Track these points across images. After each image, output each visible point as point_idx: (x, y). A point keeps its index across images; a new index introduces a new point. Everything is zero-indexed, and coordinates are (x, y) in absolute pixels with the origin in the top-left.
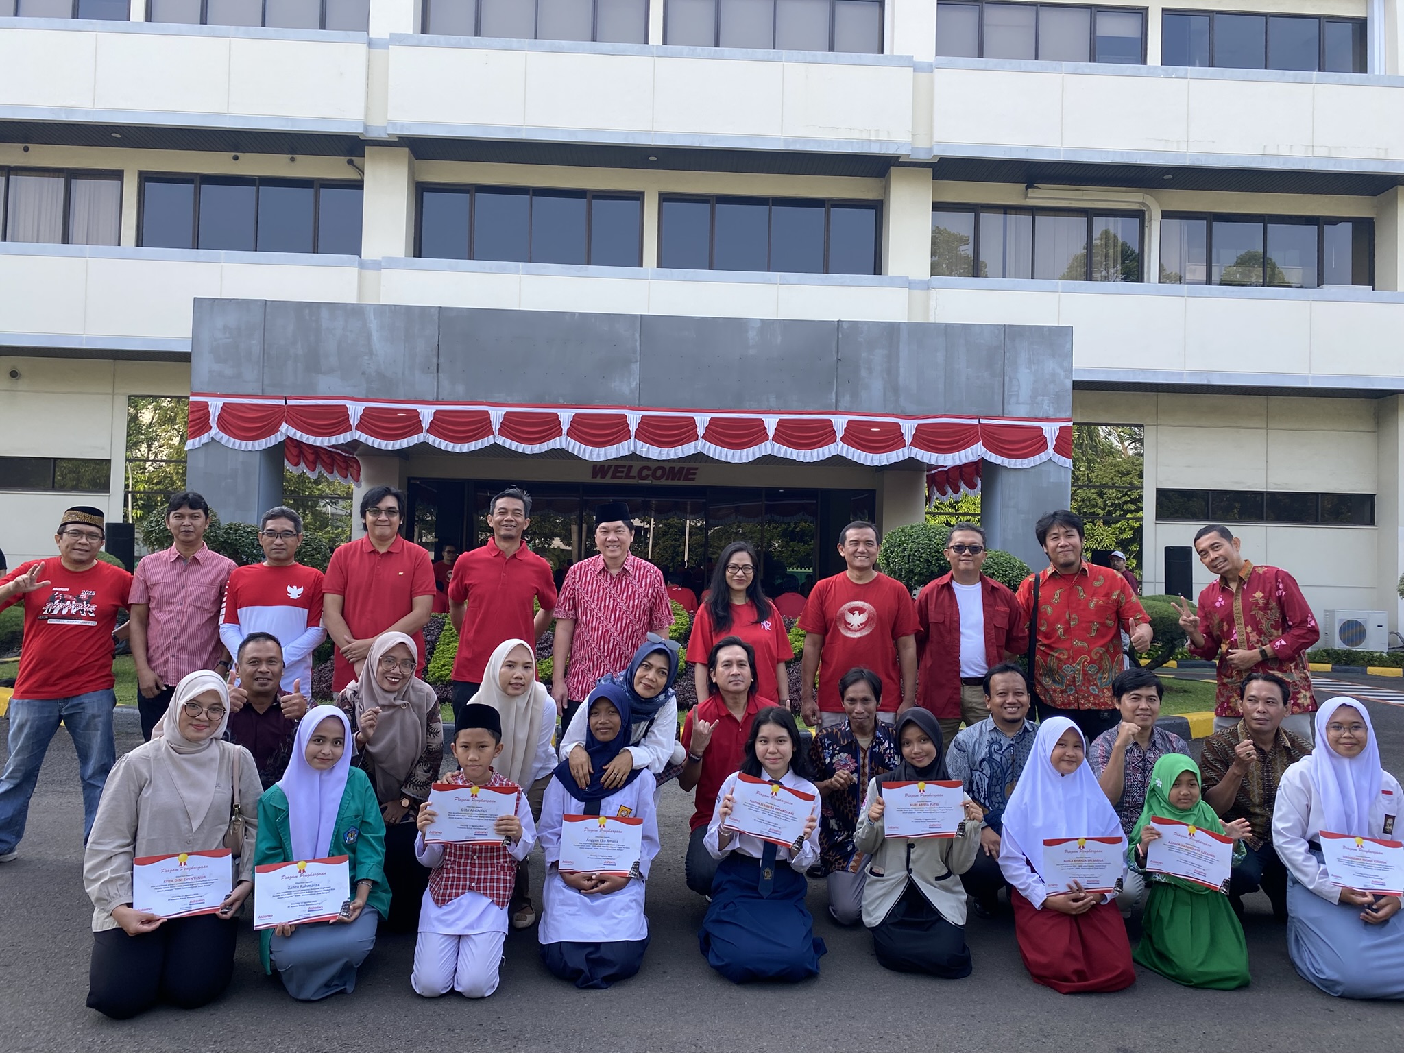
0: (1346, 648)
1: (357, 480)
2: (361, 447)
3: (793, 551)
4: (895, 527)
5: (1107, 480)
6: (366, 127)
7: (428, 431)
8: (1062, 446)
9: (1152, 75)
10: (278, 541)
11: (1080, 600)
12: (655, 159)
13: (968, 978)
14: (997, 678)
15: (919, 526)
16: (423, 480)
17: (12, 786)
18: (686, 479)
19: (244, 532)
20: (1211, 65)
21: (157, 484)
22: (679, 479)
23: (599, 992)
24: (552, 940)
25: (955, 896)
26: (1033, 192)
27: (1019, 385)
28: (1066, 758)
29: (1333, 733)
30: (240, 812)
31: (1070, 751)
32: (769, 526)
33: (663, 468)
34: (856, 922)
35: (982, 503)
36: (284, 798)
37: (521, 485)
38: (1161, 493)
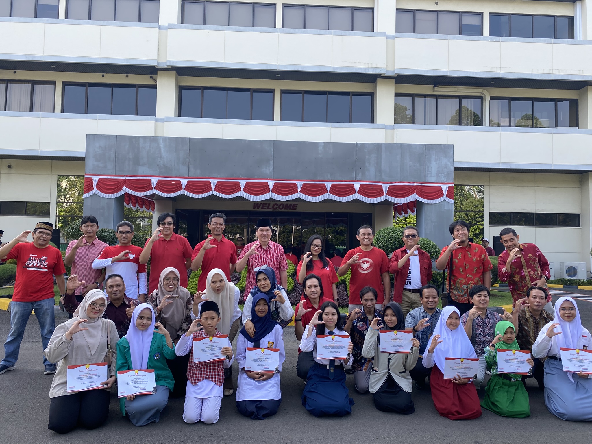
0: (569, 278)
1: (153, 210)
2: (155, 197)
3: (337, 239)
4: (380, 228)
5: (469, 208)
6: (158, 63)
7: (185, 189)
8: (450, 194)
9: (485, 40)
10: (124, 235)
11: (469, 258)
12: (279, 75)
13: (413, 414)
14: (425, 290)
15: (391, 228)
16: (182, 210)
17: (13, 339)
18: (293, 209)
19: (108, 232)
20: (510, 36)
21: (69, 212)
22: (290, 209)
23: (260, 421)
24: (242, 399)
25: (407, 380)
26: (437, 89)
27: (432, 169)
28: (453, 324)
29: (562, 312)
30: (111, 348)
31: (454, 321)
32: (327, 229)
33: (283, 205)
34: (367, 392)
35: (416, 219)
36: (127, 342)
37: (223, 212)
38: (492, 214)
